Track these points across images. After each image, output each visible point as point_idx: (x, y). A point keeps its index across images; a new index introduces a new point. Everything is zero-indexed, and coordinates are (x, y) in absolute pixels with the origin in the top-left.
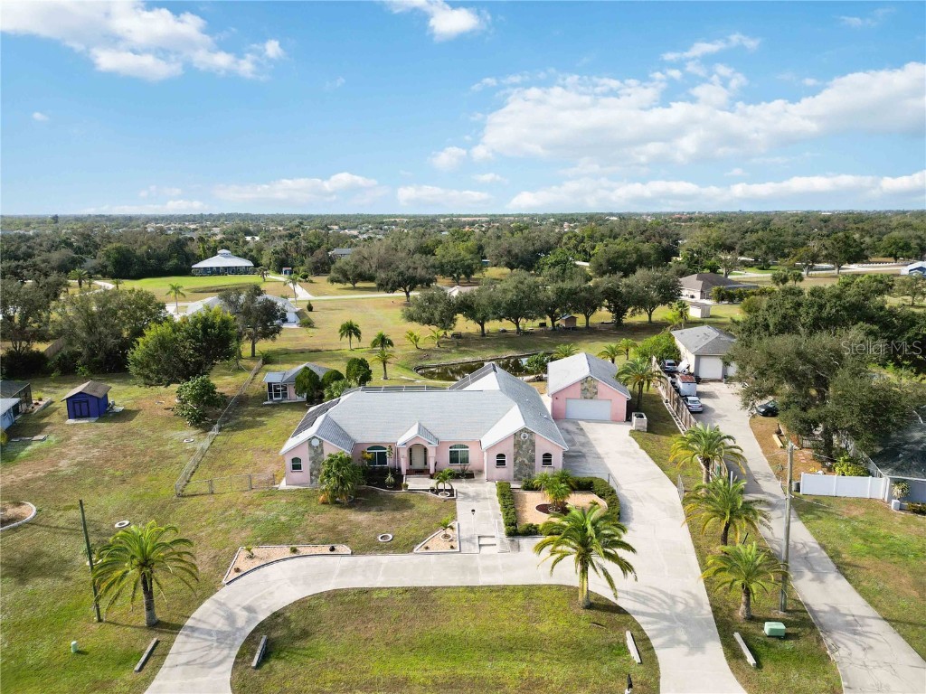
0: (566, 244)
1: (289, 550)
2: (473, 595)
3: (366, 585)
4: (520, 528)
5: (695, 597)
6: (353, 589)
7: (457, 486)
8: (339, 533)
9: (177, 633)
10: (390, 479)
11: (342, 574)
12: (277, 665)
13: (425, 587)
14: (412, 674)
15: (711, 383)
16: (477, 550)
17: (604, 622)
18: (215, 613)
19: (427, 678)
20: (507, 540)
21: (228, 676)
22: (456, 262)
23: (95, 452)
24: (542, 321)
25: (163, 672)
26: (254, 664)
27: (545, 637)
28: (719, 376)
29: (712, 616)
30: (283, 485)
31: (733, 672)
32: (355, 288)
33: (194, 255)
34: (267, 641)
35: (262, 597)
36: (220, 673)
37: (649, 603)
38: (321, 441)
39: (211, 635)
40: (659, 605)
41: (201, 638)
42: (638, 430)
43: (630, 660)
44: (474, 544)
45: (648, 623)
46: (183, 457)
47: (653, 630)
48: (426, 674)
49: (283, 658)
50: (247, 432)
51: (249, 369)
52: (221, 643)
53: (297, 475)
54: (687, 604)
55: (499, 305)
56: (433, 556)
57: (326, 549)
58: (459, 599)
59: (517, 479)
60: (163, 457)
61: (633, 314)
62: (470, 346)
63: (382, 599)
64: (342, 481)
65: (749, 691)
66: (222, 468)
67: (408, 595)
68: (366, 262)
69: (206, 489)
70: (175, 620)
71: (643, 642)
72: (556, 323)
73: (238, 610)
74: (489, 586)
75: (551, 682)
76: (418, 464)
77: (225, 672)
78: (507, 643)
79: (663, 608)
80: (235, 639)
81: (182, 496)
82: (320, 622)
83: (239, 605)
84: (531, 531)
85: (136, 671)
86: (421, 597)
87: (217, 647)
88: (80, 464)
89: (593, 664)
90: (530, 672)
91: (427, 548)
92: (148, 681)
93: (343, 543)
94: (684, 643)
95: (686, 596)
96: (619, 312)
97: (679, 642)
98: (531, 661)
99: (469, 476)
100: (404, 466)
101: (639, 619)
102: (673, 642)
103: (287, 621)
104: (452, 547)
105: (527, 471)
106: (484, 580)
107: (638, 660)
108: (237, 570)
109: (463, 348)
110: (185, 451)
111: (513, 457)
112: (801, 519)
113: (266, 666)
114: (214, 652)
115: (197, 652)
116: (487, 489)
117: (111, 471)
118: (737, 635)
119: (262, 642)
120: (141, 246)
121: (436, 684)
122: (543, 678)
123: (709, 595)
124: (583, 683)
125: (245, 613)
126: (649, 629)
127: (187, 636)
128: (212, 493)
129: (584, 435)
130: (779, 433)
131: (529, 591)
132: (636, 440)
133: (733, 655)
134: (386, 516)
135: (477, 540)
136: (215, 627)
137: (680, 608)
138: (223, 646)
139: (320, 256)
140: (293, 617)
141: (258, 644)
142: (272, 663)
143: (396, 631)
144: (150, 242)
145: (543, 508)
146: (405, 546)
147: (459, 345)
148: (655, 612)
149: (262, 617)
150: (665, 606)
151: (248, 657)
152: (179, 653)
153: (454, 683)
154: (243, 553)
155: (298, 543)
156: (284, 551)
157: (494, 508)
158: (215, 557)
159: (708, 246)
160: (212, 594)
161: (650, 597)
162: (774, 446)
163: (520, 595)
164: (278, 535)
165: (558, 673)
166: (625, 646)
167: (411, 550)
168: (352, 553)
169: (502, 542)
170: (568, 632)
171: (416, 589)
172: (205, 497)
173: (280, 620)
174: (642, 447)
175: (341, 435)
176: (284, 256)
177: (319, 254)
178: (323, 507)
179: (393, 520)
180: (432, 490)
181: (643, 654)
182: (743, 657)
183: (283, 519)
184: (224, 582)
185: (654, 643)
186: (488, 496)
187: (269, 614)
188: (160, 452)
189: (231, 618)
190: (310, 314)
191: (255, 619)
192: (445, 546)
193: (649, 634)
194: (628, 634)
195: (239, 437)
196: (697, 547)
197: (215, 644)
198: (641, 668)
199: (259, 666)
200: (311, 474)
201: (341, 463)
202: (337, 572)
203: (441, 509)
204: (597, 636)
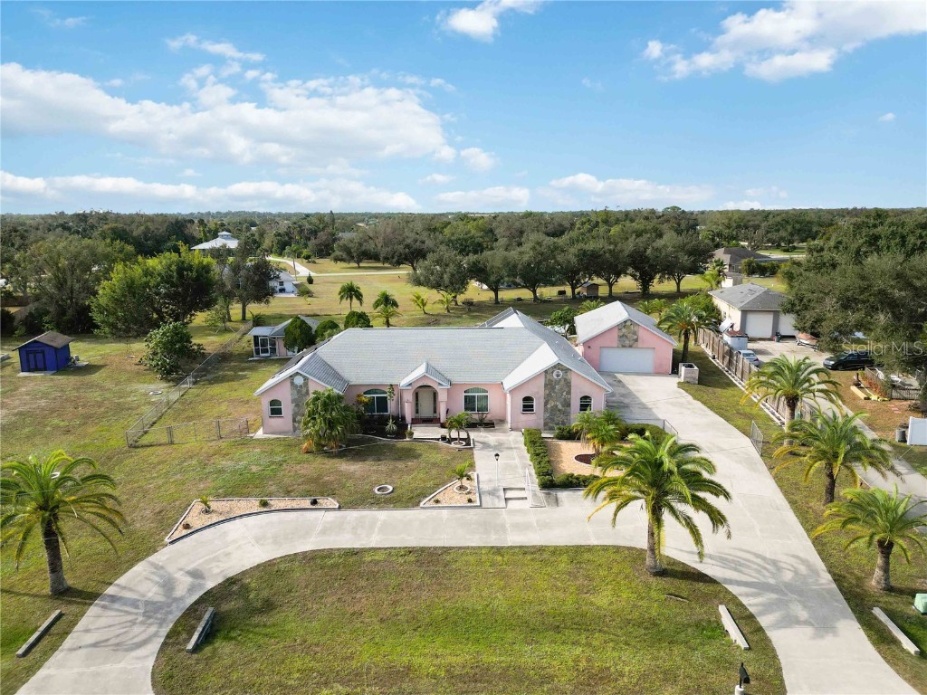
0: (579, 229)
1: (257, 503)
2: (500, 558)
3: (357, 545)
4: (557, 478)
5: (804, 562)
6: (339, 549)
7: (474, 435)
8: (325, 484)
9: (91, 604)
10: (391, 426)
11: (324, 532)
12: (223, 647)
13: (435, 548)
14: (417, 661)
15: (761, 342)
16: (503, 504)
17: (685, 594)
18: (147, 579)
19: (439, 667)
20: (541, 494)
21: (150, 663)
22: (466, 240)
23: (43, 403)
24: (562, 288)
25: (58, 656)
26: (190, 646)
27: (603, 612)
28: (769, 335)
29: (834, 586)
30: (260, 434)
31: (888, 662)
32: (359, 267)
33: (193, 238)
34: (214, 615)
35: (216, 559)
36: (138, 658)
37: (743, 569)
38: (306, 379)
39: (137, 607)
40: (758, 572)
41: (121, 611)
42: (688, 382)
43: (731, 644)
44: (498, 497)
45: (747, 595)
46: (146, 409)
47: (756, 605)
48: (437, 662)
49: (234, 638)
50: (226, 385)
51: (236, 330)
52: (149, 617)
53: (276, 422)
54: (796, 572)
55: (515, 266)
56: (445, 512)
57: (307, 503)
58: (480, 563)
59: (548, 427)
60: (120, 409)
61: (661, 281)
62: (483, 312)
63: (377, 563)
64: (331, 424)
65: (920, 691)
66: (189, 419)
67: (411, 558)
68: (371, 241)
69: (165, 439)
70: (91, 587)
71: (745, 619)
72: (577, 290)
73: (179, 575)
74: (521, 547)
75: (622, 675)
76: (426, 411)
77: (147, 656)
78: (551, 619)
79: (764, 576)
80: (170, 613)
81: (136, 447)
82: (290, 591)
83: (181, 570)
84: (572, 483)
85: (19, 656)
86: (430, 559)
87: (142, 623)
88: (20, 414)
89: (678, 650)
90: (589, 660)
91: (437, 502)
92: (31, 671)
93: (328, 496)
94: (806, 623)
95: (792, 561)
96: (646, 280)
97: (798, 622)
98: (589, 645)
99: (489, 425)
100: (409, 413)
101: (733, 589)
102: (789, 621)
103: (245, 589)
104: (470, 501)
105: (560, 418)
106: (514, 539)
107: (742, 644)
108: (187, 526)
109: (475, 314)
110: (149, 403)
111: (542, 401)
112: (919, 471)
113: (208, 650)
114: (137, 629)
115: (112, 629)
116: (511, 438)
117: (56, 421)
118: (877, 612)
119: (207, 616)
120: (138, 226)
121: (451, 676)
122: (608, 668)
123: (823, 560)
124: (669, 677)
125: (189, 580)
126: (751, 603)
127: (104, 607)
128: (172, 443)
129: (624, 386)
130: (858, 385)
131: (577, 554)
132: (687, 391)
133: (881, 639)
134: (384, 466)
135: (502, 493)
136: (144, 596)
137: (788, 576)
138: (151, 620)
139: (324, 238)
140: (253, 585)
141: (200, 619)
142: (217, 645)
143: (394, 603)
144: (149, 224)
145: (584, 459)
146: (410, 500)
147: (470, 311)
148: (754, 580)
149: (210, 585)
150: (767, 574)
151: (184, 636)
152: (87, 631)
153: (479, 675)
154: (197, 506)
155: (270, 495)
156: (253, 505)
157: (522, 457)
158: (160, 512)
159: (729, 228)
160: (148, 555)
161: (742, 561)
162: (855, 398)
163: (564, 558)
164: (245, 486)
165: (630, 662)
166: (720, 626)
167: (418, 504)
168: (340, 508)
169: (535, 495)
170: (634, 606)
171: (423, 549)
172: (161, 448)
173: (235, 588)
174: (695, 398)
175: (331, 373)
176: (287, 238)
177: (322, 236)
178: (306, 456)
179: (393, 471)
180: (444, 438)
181: (748, 636)
182: (895, 642)
183: (254, 469)
184: (167, 540)
185: (764, 621)
186: (513, 446)
187: (220, 580)
188: (119, 404)
189: (168, 585)
190: (311, 287)
191: (201, 586)
192: (461, 499)
193: (752, 610)
194: (722, 609)
195: (216, 389)
196: (792, 503)
197: (141, 619)
198: (751, 655)
199: (197, 648)
200: (294, 421)
201: (329, 402)
202: (319, 528)
203: (454, 458)
204: (679, 612)
